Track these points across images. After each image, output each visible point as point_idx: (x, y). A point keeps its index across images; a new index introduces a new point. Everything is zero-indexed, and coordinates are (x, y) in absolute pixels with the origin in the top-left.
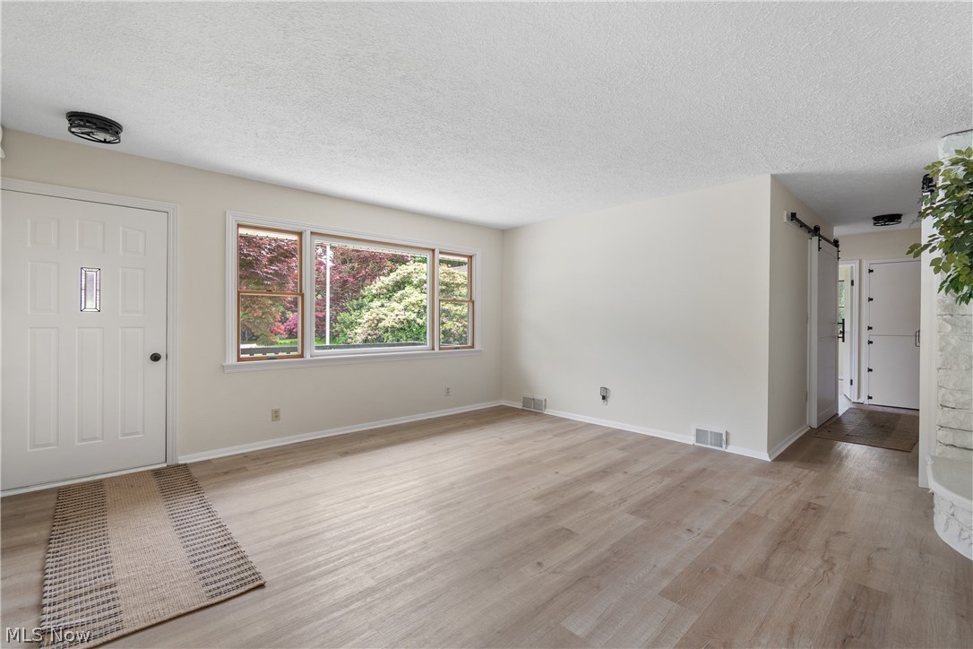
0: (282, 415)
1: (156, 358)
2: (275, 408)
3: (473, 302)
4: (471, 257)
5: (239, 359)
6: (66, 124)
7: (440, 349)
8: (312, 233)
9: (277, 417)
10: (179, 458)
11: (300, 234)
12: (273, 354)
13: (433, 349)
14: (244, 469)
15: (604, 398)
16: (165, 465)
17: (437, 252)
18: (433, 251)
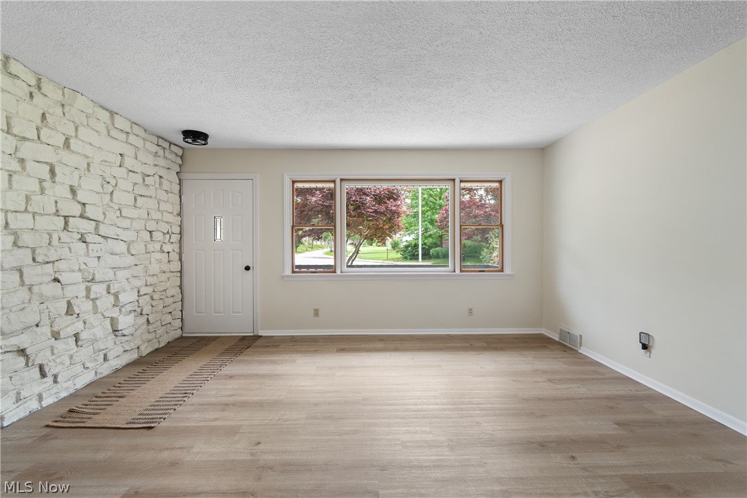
0: (320, 313)
1: (247, 268)
2: (316, 307)
3: (502, 226)
4: (500, 182)
5: (293, 272)
6: (182, 137)
7: (461, 271)
8: (341, 180)
9: (317, 314)
10: (260, 331)
11: (334, 182)
12: (314, 270)
13: (455, 272)
14: (277, 346)
15: (645, 347)
16: (252, 334)
17: (457, 181)
18: (454, 180)
